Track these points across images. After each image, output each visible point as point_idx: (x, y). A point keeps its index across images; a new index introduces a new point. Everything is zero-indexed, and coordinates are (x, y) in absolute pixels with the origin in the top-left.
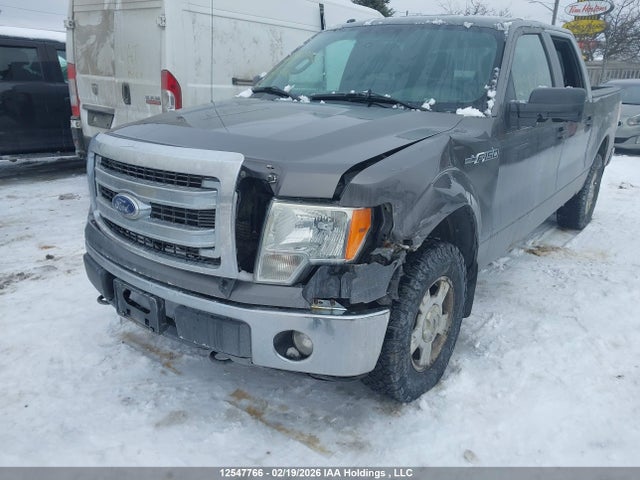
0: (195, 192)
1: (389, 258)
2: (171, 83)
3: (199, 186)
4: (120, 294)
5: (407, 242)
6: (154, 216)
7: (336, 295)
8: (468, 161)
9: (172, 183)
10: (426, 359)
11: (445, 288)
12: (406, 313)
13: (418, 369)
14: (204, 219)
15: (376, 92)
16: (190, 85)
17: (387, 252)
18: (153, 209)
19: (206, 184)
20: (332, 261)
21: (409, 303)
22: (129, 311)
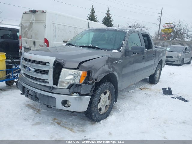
0: (44, 66)
1: (91, 83)
2: (46, 41)
3: (45, 65)
4: (26, 92)
5: (96, 80)
6: (35, 72)
7: (77, 91)
8: (114, 62)
9: (39, 64)
10: (103, 111)
11: (108, 93)
12: (96, 97)
13: (100, 113)
14: (46, 72)
15: (94, 46)
16: (51, 42)
17: (91, 82)
18: (35, 70)
19: (47, 64)
20: (77, 83)
21: (97, 95)
22: (28, 96)
